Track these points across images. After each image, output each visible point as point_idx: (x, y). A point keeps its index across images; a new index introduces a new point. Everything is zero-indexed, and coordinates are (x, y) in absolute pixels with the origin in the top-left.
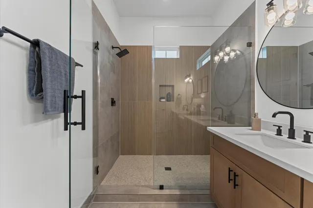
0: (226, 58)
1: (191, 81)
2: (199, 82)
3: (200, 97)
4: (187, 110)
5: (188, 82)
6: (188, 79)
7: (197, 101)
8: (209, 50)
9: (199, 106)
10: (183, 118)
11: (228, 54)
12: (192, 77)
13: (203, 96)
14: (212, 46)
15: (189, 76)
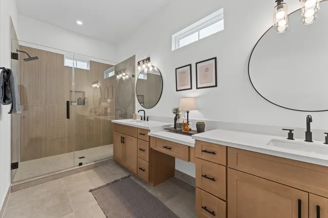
0: (124, 78)
1: (98, 86)
2: (106, 89)
3: (107, 102)
4: (95, 112)
5: (96, 87)
6: (96, 85)
7: (104, 104)
8: (113, 67)
9: (106, 109)
10: (93, 118)
11: (124, 76)
12: (99, 84)
13: (109, 101)
14: (116, 66)
15: (97, 82)
